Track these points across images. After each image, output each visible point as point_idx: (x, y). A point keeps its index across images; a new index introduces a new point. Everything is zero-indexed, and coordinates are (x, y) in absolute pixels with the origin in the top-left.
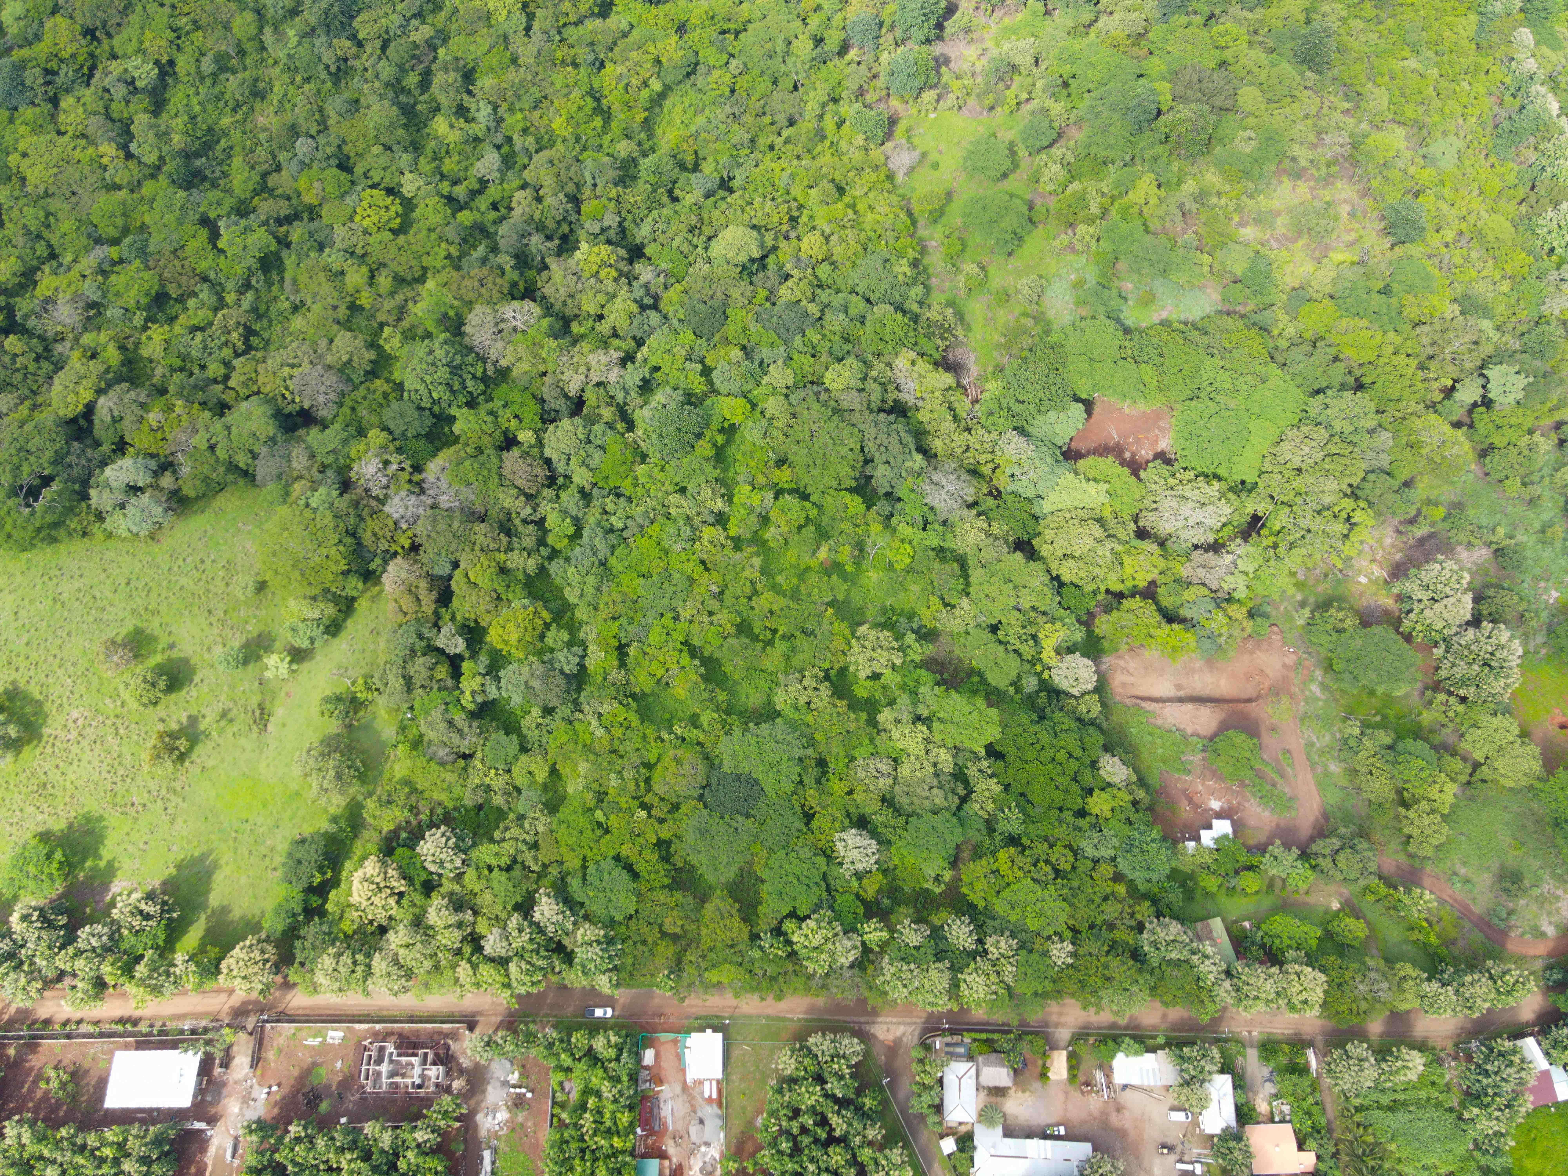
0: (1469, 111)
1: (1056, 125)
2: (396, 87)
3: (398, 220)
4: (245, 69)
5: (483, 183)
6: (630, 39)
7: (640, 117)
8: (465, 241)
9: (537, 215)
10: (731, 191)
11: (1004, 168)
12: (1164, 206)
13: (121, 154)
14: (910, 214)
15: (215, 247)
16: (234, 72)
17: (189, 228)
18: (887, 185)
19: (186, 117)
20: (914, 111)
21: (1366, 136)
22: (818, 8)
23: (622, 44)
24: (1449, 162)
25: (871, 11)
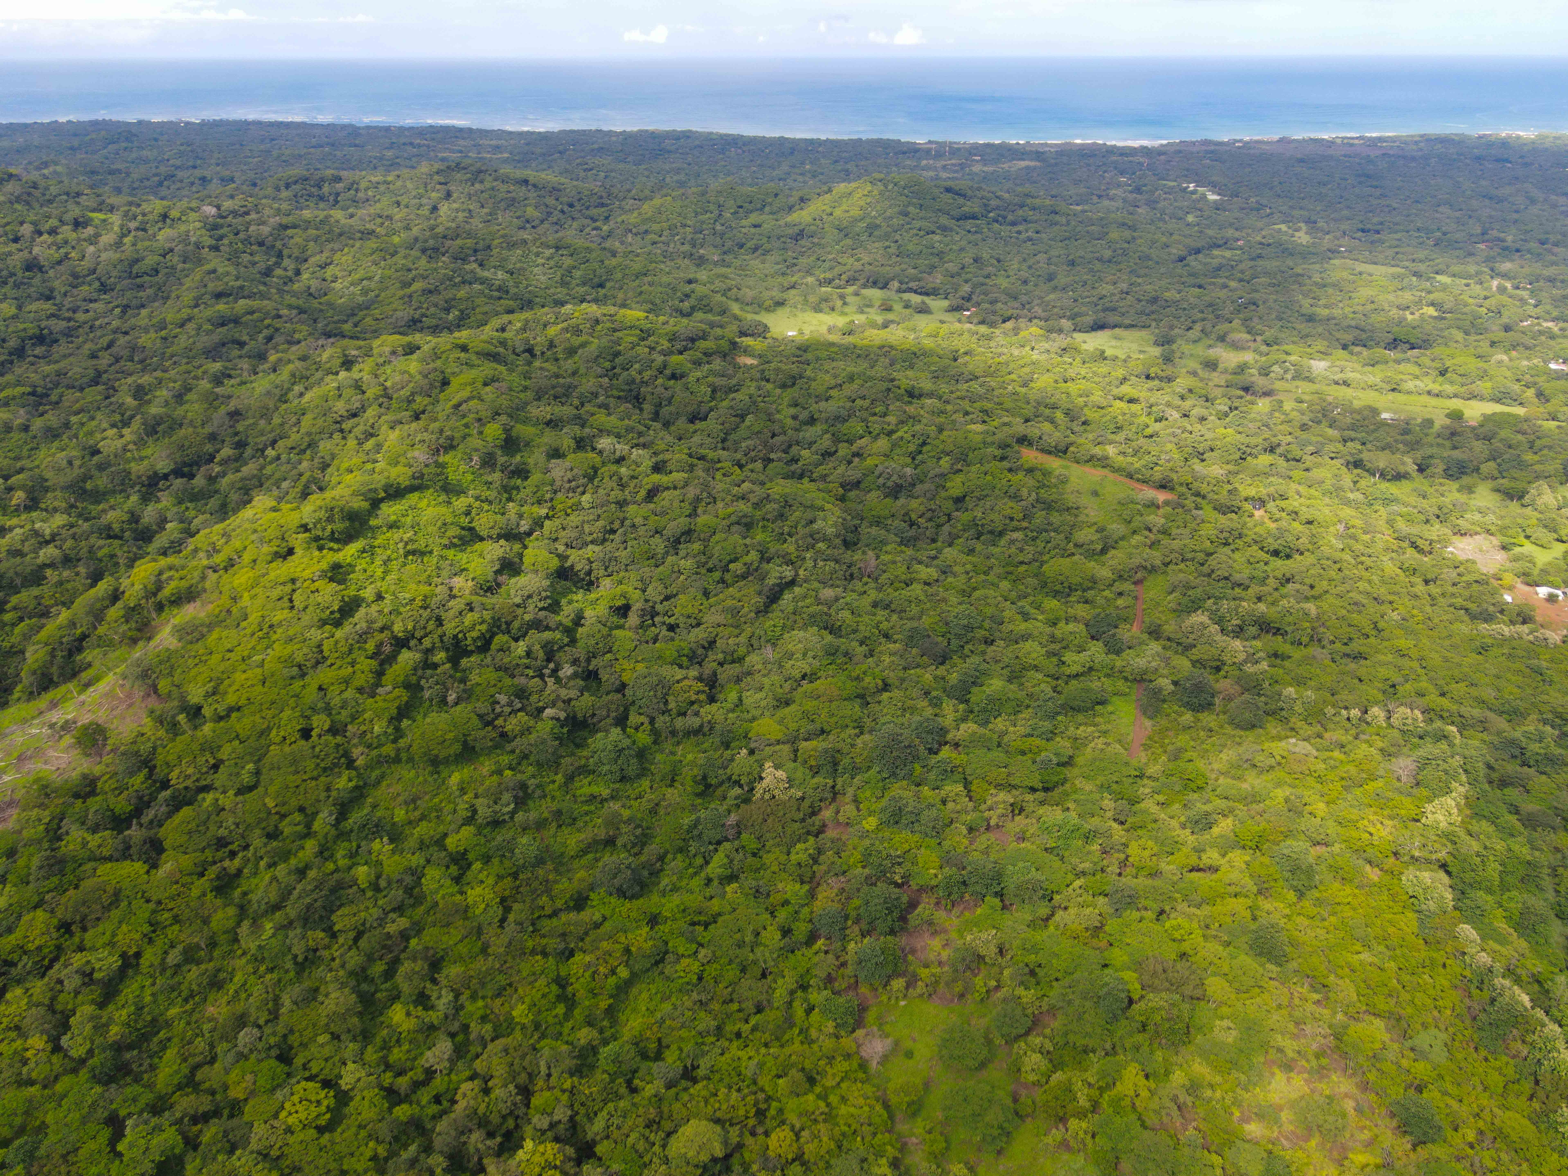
0: (1440, 1003)
1: (1029, 1011)
2: (360, 975)
3: (328, 1116)
4: (210, 960)
5: (430, 1073)
6: (602, 930)
7: (604, 1004)
8: (396, 1139)
9: (482, 1109)
10: (695, 1081)
11: (981, 1057)
12: (1156, 1098)
13: (49, 1047)
14: (886, 1106)
15: (113, 1150)
16: (198, 963)
17: (92, 1128)
18: (861, 1075)
19: (133, 1008)
20: (884, 998)
21: (1346, 1027)
22: (786, 903)
23: (593, 934)
24: (1439, 1055)
25: (837, 906)
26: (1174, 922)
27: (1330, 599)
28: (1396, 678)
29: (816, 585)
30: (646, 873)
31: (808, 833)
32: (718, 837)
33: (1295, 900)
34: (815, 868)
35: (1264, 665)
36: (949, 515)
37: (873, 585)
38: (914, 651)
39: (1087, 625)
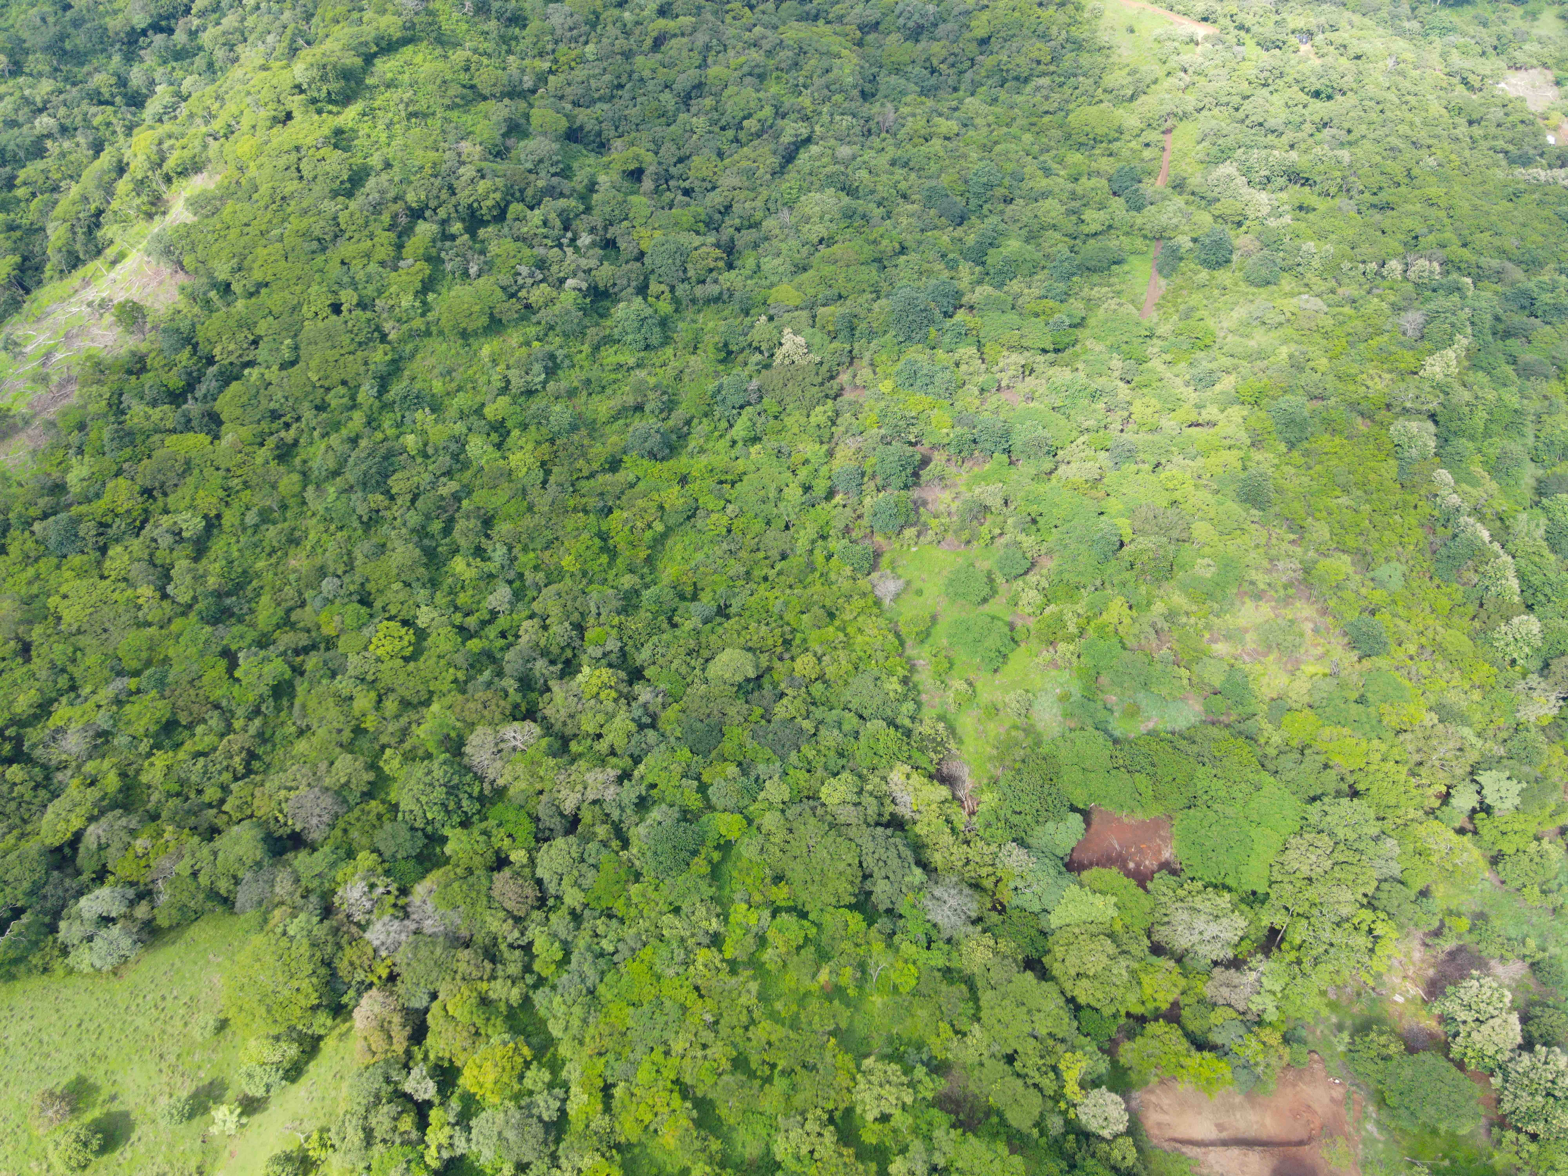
0: (1406, 540)
1: (1029, 555)
2: (421, 532)
3: (411, 648)
4: (285, 520)
5: (494, 614)
6: (636, 489)
7: (643, 555)
8: (472, 666)
9: (543, 643)
10: (728, 617)
11: (983, 594)
12: (1137, 625)
13: (158, 595)
14: (898, 635)
15: (231, 676)
16: (274, 523)
17: (210, 659)
18: (875, 610)
19: (224, 562)
20: (897, 546)
21: (1316, 562)
22: (806, 462)
23: (629, 493)
24: (1397, 583)
25: (854, 464)
26: (1169, 474)
27: (1367, 145)
28: (1421, 229)
29: (832, 142)
30: (674, 437)
31: (827, 396)
32: (741, 402)
33: (1285, 450)
34: (833, 429)
35: (1287, 219)
36: (972, 60)
37: (891, 141)
38: (932, 212)
39: (1109, 180)
